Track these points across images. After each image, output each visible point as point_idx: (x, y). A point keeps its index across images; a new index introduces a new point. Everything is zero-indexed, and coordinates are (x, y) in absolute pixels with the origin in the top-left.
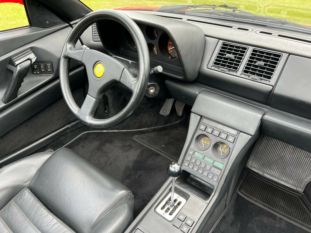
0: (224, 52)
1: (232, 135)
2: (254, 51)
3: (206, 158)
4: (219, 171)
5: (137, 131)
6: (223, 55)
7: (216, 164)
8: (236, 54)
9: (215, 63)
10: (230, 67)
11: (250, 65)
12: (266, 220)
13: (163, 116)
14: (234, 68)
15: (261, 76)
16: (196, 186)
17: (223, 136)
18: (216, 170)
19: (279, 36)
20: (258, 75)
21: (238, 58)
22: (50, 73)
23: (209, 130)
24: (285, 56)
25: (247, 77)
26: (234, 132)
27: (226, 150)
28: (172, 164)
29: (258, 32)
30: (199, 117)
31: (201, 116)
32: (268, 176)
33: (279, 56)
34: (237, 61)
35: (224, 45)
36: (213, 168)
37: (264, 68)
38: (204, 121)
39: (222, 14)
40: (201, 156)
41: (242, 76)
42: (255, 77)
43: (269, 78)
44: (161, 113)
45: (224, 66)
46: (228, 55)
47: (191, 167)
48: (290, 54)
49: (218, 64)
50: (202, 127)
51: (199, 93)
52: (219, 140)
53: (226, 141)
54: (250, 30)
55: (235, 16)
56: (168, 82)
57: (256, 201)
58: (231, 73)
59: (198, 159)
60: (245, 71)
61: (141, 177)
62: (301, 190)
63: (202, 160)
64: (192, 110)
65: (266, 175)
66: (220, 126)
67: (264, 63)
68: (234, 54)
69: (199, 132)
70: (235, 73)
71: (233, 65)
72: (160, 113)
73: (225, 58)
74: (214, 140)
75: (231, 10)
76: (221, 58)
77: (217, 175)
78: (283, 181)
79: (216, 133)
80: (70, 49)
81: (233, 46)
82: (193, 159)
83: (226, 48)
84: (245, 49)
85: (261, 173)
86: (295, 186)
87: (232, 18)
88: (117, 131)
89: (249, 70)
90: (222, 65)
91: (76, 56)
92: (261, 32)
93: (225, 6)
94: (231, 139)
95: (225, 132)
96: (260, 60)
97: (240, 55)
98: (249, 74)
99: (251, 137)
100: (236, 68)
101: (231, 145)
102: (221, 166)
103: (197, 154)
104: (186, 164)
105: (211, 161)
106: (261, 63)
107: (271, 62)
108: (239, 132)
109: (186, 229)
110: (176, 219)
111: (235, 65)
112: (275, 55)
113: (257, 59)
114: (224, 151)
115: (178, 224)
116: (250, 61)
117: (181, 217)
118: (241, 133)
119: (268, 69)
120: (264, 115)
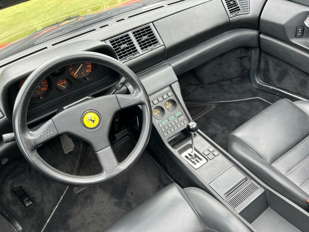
0: (116, 46)
1: (169, 91)
3: (170, 119)
4: (182, 116)
6: (118, 49)
7: (177, 115)
8: (126, 42)
9: (119, 58)
10: (131, 53)
13: (70, 153)
14: (134, 52)
15: (151, 45)
16: (174, 143)
17: (165, 97)
19: (129, 17)
20: (150, 45)
21: (129, 44)
23: (156, 102)
24: (151, 25)
25: (147, 51)
26: (168, 89)
27: (170, 105)
29: (115, 22)
33: (148, 27)
34: (131, 46)
35: (111, 42)
36: (179, 119)
37: (149, 40)
39: (72, 26)
40: (167, 121)
41: (144, 52)
42: (149, 48)
44: (66, 152)
45: (127, 55)
46: (122, 47)
47: (169, 132)
48: (153, 22)
49: (122, 57)
53: (169, 98)
54: (110, 25)
55: (83, 22)
58: (135, 56)
59: (167, 123)
61: (134, 193)
63: (170, 122)
66: (158, 94)
68: (124, 43)
70: (138, 55)
71: (132, 51)
73: (122, 50)
74: (163, 104)
76: (119, 52)
77: (184, 119)
79: (160, 99)
81: (118, 39)
82: (166, 127)
84: (128, 35)
88: (57, 206)
89: (144, 46)
91: (48, 134)
92: (117, 21)
95: (163, 94)
96: (141, 36)
97: (128, 41)
98: (145, 49)
99: (177, 82)
101: (173, 98)
102: (180, 113)
103: (164, 123)
104: (166, 135)
105: (173, 117)
106: (146, 37)
107: (148, 33)
108: (170, 86)
109: (216, 153)
110: (206, 157)
111: (132, 49)
112: (146, 28)
113: (140, 37)
114: (169, 106)
115: (211, 156)
116: (138, 41)
117: (206, 153)
118: (172, 85)
119: (151, 39)
120: (171, 66)
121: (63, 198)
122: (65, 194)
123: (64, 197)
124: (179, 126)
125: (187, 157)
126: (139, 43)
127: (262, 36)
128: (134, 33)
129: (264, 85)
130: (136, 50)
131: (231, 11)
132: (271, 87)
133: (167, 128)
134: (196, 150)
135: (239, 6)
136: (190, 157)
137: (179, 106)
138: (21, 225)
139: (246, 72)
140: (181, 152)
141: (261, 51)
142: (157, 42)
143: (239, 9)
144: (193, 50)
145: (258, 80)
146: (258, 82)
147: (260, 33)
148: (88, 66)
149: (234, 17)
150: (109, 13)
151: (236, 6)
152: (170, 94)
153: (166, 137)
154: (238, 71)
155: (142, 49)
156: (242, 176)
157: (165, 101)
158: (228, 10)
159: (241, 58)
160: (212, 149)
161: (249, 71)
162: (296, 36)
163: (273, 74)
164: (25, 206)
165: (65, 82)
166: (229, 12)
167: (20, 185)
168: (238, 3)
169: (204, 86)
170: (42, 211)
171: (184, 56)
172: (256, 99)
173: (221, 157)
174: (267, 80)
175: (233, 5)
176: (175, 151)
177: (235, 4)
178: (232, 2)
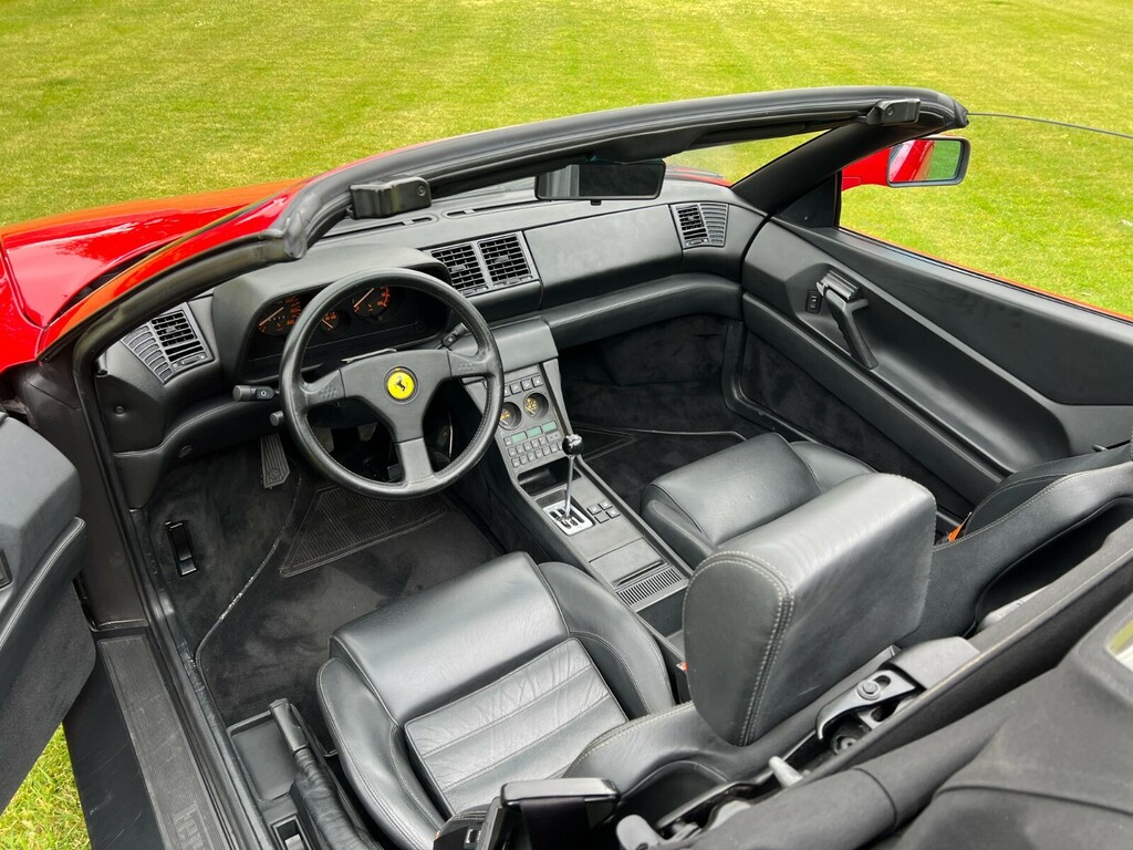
1: (535, 375)
3: (530, 433)
4: (557, 433)
7: (546, 428)
8: (463, 261)
10: (471, 284)
11: (494, 267)
14: (477, 282)
15: (513, 275)
17: (527, 385)
18: (554, 434)
19: (476, 210)
20: (510, 276)
21: (470, 266)
24: (519, 234)
25: (502, 286)
26: (535, 370)
27: (534, 405)
29: (445, 216)
33: (512, 239)
34: (473, 271)
36: (548, 436)
37: (510, 263)
40: (523, 436)
41: (497, 287)
42: (512, 279)
44: (269, 483)
46: (456, 268)
47: (524, 461)
48: (523, 230)
53: (534, 389)
54: (434, 219)
58: (479, 291)
59: (523, 442)
63: (529, 440)
66: (512, 376)
67: (506, 256)
68: (459, 263)
70: (485, 289)
71: (474, 279)
72: (266, 486)
74: (521, 401)
77: (559, 441)
79: (516, 388)
82: (519, 448)
83: (444, 259)
84: (468, 248)
88: (241, 594)
89: (499, 274)
92: (449, 215)
95: (524, 379)
96: (496, 255)
97: (468, 260)
98: (503, 280)
99: (556, 360)
100: (481, 281)
101: (543, 390)
102: (552, 426)
103: (516, 439)
104: (516, 464)
105: (537, 430)
106: (505, 258)
107: (511, 251)
108: (540, 364)
109: (614, 512)
110: (593, 517)
111: (475, 277)
112: (507, 240)
113: (492, 255)
114: (532, 406)
115: (602, 517)
116: (488, 262)
117: (594, 510)
118: (545, 364)
119: (515, 262)
120: (547, 323)
121: (254, 581)
124: (547, 452)
125: (554, 515)
126: (490, 268)
127: (746, 297)
128: (482, 245)
129: (749, 406)
130: (483, 281)
131: (688, 236)
132: (761, 413)
133: (520, 451)
134: (574, 502)
135: (705, 227)
136: (560, 515)
137: (552, 411)
138: (174, 604)
139: (714, 370)
140: (543, 503)
141: (746, 330)
142: (526, 272)
143: (706, 235)
144: (599, 301)
145: (738, 393)
146: (736, 396)
147: (743, 290)
148: (383, 295)
149: (692, 248)
151: (699, 226)
152: (538, 381)
153: (515, 469)
154: (698, 367)
155: (494, 279)
156: (654, 556)
157: (525, 394)
158: (681, 232)
159: (707, 337)
160: (606, 504)
161: (720, 368)
162: (807, 310)
163: (768, 384)
164: (180, 572)
165: (334, 317)
166: (682, 237)
167: (187, 517)
168: (705, 221)
169: (617, 388)
170: (213, 595)
171: (577, 309)
172: (730, 435)
173: (622, 521)
174: (754, 393)
175: (693, 222)
176: (532, 501)
177: (698, 222)
178: (691, 218)
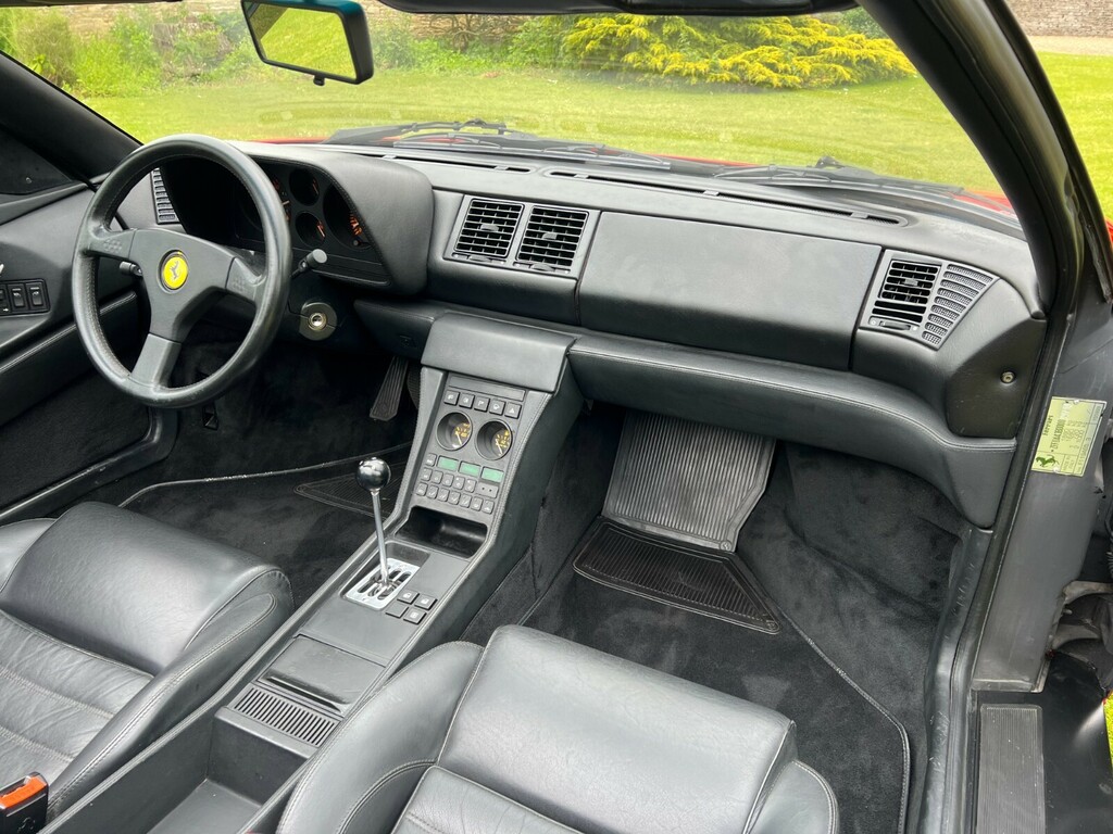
0: (477, 219)
1: (514, 402)
2: (536, 211)
3: (464, 467)
4: (495, 489)
5: (307, 471)
6: (476, 226)
7: (488, 475)
8: (502, 222)
9: (460, 246)
10: (492, 250)
11: (532, 242)
12: (638, 616)
13: (379, 422)
14: (499, 251)
17: (496, 407)
18: (492, 487)
19: (590, 177)
20: (549, 260)
21: (506, 230)
22: (38, 310)
23: (466, 401)
24: (593, 214)
25: (526, 268)
26: (517, 394)
28: (364, 460)
29: (548, 174)
30: (441, 374)
31: (447, 373)
32: (655, 530)
33: (583, 216)
34: (503, 237)
35: (475, 204)
36: (481, 485)
37: (558, 245)
38: (453, 381)
39: (476, 141)
40: (453, 465)
41: (518, 266)
42: (542, 265)
43: (569, 263)
44: (374, 414)
45: (480, 249)
46: (485, 226)
47: (432, 494)
48: (602, 210)
49: (467, 247)
50: (450, 397)
51: (436, 319)
52: (488, 418)
53: (503, 418)
54: (533, 170)
56: (362, 305)
57: (618, 583)
58: (494, 263)
59: (448, 471)
60: (522, 257)
62: (729, 547)
63: (456, 474)
64: (423, 361)
65: (649, 529)
67: (556, 234)
68: (497, 221)
69: (444, 411)
70: (502, 264)
71: (497, 247)
72: (371, 415)
73: (480, 234)
74: (478, 421)
75: (494, 133)
76: (473, 233)
77: (491, 499)
78: (689, 534)
79: (481, 403)
80: (97, 232)
81: (495, 206)
82: (435, 476)
83: (480, 212)
84: (518, 208)
85: (638, 526)
86: (715, 541)
87: (496, 148)
88: (245, 476)
90: (475, 248)
91: (115, 247)
92: (554, 173)
93: (479, 123)
94: (512, 411)
95: (499, 399)
96: (549, 229)
97: (508, 222)
98: (530, 262)
100: (503, 252)
101: (513, 426)
102: (496, 476)
103: (443, 463)
106: (552, 235)
108: (525, 390)
109: (416, 615)
111: (502, 244)
112: (573, 215)
113: (543, 227)
116: (528, 233)
118: (530, 393)
120: (572, 345)
121: (270, 476)
122: (280, 475)
123: (273, 476)
124: (464, 502)
126: (527, 241)
128: (538, 212)
130: (506, 253)
131: (883, 309)
135: (928, 305)
137: (508, 457)
143: (919, 319)
150: (571, 148)
153: (416, 495)
155: (525, 256)
160: (426, 601)
166: (870, 306)
168: (934, 295)
175: (910, 290)
177: (922, 294)
178: (912, 282)
